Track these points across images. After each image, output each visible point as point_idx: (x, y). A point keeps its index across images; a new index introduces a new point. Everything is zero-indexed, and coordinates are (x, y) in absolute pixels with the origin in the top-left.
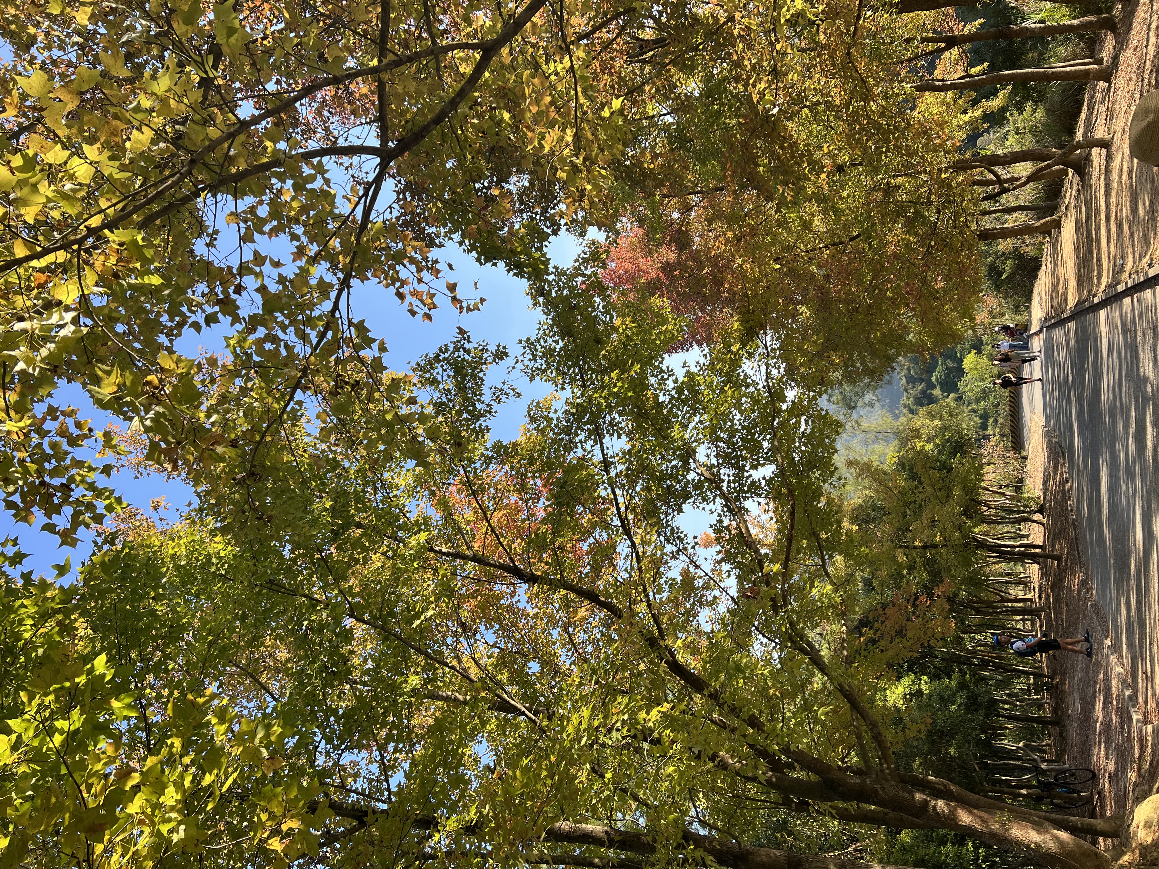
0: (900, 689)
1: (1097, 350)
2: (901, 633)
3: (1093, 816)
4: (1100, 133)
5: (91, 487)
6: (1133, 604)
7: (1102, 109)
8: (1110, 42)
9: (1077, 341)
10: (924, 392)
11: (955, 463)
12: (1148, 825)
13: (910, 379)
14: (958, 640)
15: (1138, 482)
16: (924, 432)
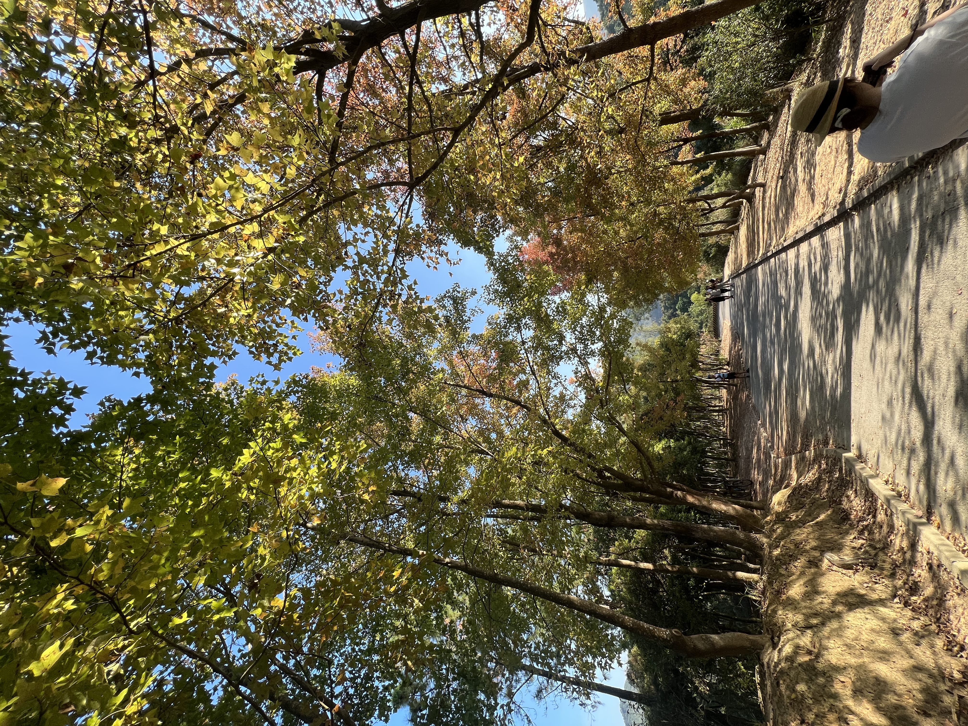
0: (661, 446)
1: (757, 287)
2: (661, 418)
3: (751, 500)
4: (760, 180)
5: (286, 345)
6: (773, 403)
7: (761, 169)
8: (766, 135)
9: (747, 283)
10: (672, 313)
11: (687, 343)
12: (779, 504)
13: (666, 308)
14: (688, 425)
15: (776, 346)
16: (672, 330)
